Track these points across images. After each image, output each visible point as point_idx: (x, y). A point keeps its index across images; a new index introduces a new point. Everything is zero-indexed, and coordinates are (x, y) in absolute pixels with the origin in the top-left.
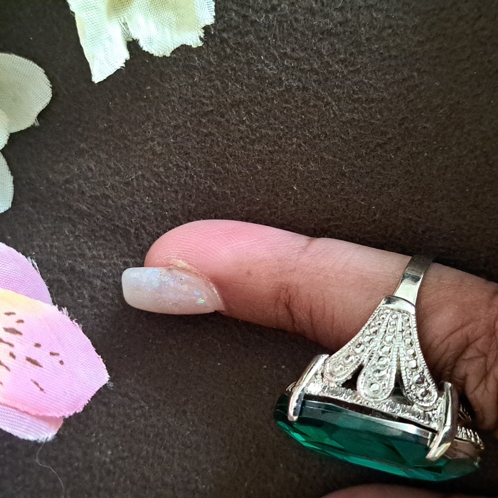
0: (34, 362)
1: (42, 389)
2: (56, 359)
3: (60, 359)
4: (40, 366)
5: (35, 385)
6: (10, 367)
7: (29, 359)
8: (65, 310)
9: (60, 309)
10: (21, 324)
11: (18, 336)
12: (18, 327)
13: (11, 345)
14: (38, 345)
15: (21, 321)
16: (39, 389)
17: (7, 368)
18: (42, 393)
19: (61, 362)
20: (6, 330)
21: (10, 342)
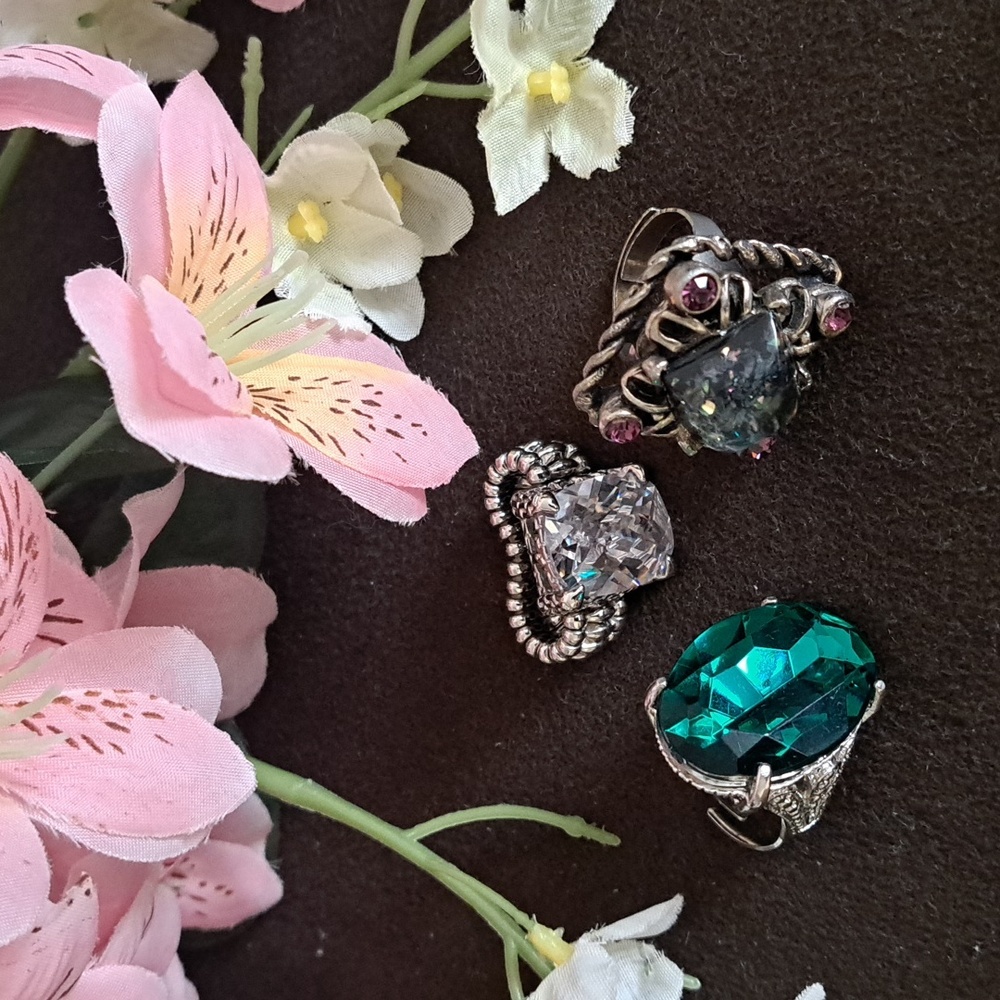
0: (396, 434)
1: (404, 461)
2: (418, 430)
3: (423, 430)
4: (402, 437)
5: (397, 456)
6: (370, 438)
7: (389, 431)
8: (429, 379)
9: (423, 379)
10: (379, 396)
11: (376, 408)
12: (377, 399)
13: (370, 417)
14: (398, 417)
15: (379, 393)
16: (402, 460)
17: (367, 439)
18: (404, 463)
19: (425, 433)
20: (364, 402)
21: (369, 414)
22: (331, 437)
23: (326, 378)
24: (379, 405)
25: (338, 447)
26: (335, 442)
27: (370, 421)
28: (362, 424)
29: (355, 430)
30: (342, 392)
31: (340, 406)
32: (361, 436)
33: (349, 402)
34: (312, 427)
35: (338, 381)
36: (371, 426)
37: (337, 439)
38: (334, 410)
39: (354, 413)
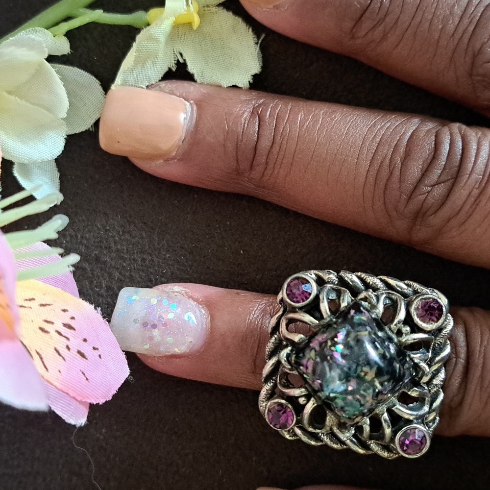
0: (83, 355)
1: (87, 379)
2: (96, 353)
3: (99, 353)
4: (86, 359)
5: (82, 375)
6: (65, 358)
7: (79, 352)
8: (99, 309)
9: (95, 308)
10: (73, 320)
11: (72, 331)
12: (72, 323)
13: (68, 339)
14: (85, 340)
15: (73, 318)
16: (85, 379)
17: (63, 358)
18: (87, 382)
19: (100, 356)
20: (65, 325)
21: (67, 335)
22: (38, 353)
23: (33, 299)
24: (74, 329)
25: (43, 362)
26: (41, 358)
27: (68, 343)
28: (61, 343)
29: (56, 349)
30: (46, 313)
31: (47, 327)
32: (60, 354)
33: (53, 323)
34: (24, 343)
35: (44, 303)
36: (68, 348)
37: (43, 356)
38: (42, 330)
39: (57, 334)
